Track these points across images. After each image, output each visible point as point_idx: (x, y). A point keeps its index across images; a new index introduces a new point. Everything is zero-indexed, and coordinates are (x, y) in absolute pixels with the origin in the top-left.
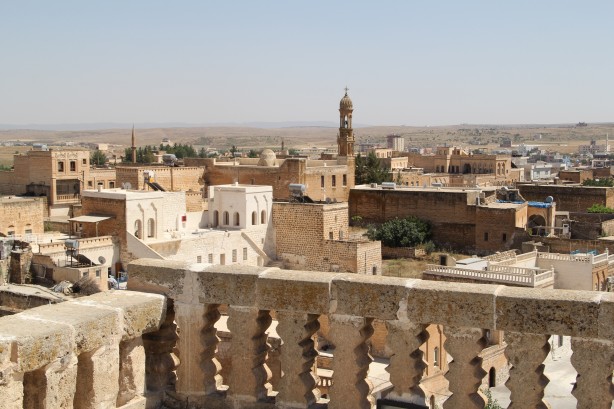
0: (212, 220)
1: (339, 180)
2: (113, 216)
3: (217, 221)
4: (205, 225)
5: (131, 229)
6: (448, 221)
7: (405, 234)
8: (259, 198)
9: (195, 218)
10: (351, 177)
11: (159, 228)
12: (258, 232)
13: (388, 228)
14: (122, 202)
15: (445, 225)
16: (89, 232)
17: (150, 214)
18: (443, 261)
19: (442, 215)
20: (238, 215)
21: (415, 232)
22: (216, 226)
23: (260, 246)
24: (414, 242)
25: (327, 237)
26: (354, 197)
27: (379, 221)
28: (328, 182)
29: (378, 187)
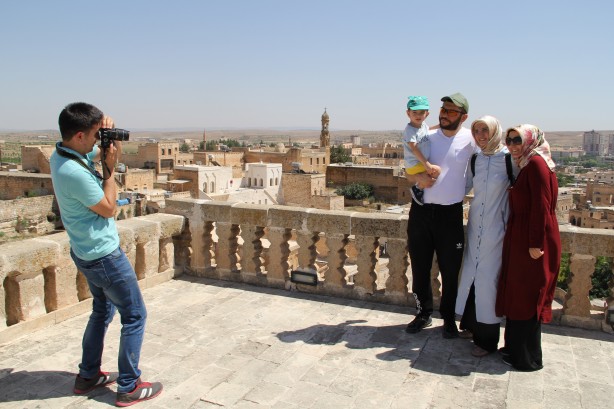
0: (247, 183)
1: (321, 161)
2: (191, 180)
3: (250, 184)
4: (243, 186)
5: (201, 188)
6: (383, 185)
7: (358, 192)
8: (274, 171)
9: (238, 182)
10: (328, 160)
11: (217, 187)
12: (274, 190)
13: (348, 189)
14: (196, 172)
15: (381, 187)
16: (178, 189)
17: (212, 179)
18: (379, 208)
19: (379, 182)
20: (262, 181)
21: (364, 191)
22: (249, 186)
23: (275, 198)
24: (363, 197)
25: (313, 194)
26: (329, 170)
27: (343, 184)
28: (314, 161)
29: (343, 165)
